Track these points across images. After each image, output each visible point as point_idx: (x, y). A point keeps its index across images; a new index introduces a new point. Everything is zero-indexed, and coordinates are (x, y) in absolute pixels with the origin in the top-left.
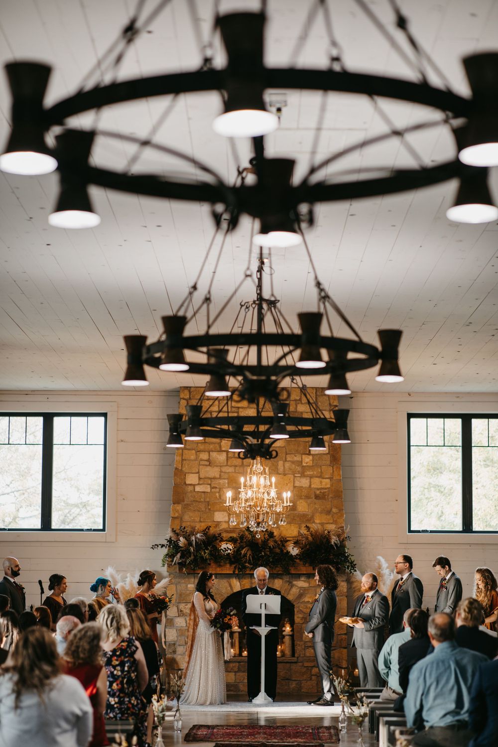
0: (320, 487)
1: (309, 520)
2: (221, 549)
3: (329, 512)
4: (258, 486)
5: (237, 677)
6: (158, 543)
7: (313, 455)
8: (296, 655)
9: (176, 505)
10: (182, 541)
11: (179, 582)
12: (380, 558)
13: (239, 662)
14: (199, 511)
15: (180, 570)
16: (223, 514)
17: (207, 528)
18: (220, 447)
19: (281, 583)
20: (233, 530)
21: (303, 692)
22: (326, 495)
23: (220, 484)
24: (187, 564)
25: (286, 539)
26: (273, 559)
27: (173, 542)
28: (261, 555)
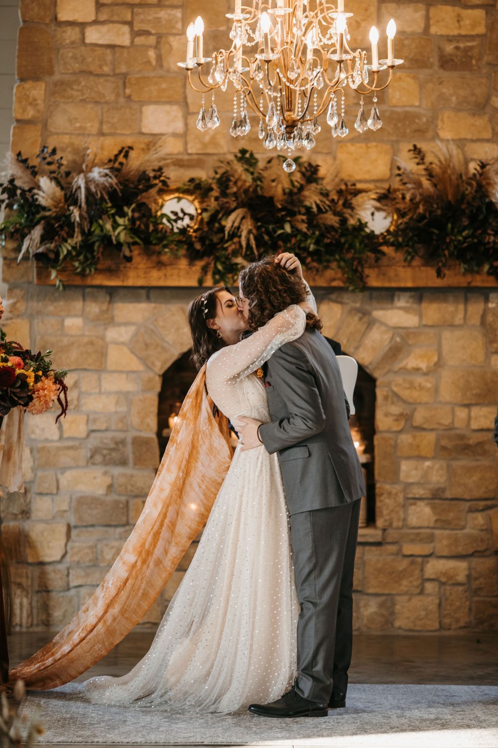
0: (456, 32)
1: (421, 132)
2: (163, 215)
3: (480, 107)
8: (380, 523)
9: (28, 85)
10: (47, 190)
11: (39, 313)
14: (96, 102)
15: (43, 274)
16: (168, 114)
17: (120, 152)
19: (339, 316)
20: (197, 162)
21: (400, 628)
22: (471, 58)
23: (158, 20)
24: (61, 257)
25: (354, 185)
26: (317, 243)
27: (19, 192)
28: (280, 232)
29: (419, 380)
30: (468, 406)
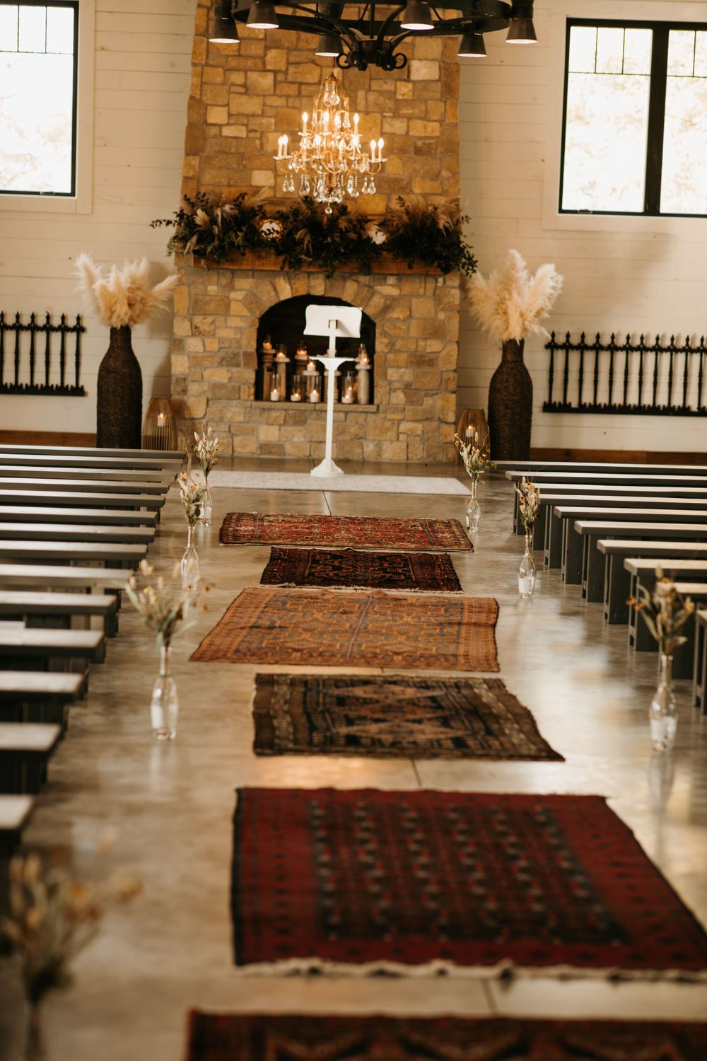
0: (423, 135)
1: (403, 189)
2: (263, 231)
3: (436, 176)
4: (331, 127)
5: (282, 432)
6: (161, 218)
7: (414, 82)
8: (376, 401)
9: (190, 158)
10: (201, 216)
11: (194, 282)
12: (514, 252)
13: (286, 410)
14: (227, 168)
15: (196, 262)
16: (266, 175)
17: (240, 196)
18: (264, 64)
19: (356, 288)
20: (281, 202)
21: (385, 458)
22: (432, 149)
23: (261, 124)
24: (207, 252)
25: (366, 217)
26: (345, 248)
27: (185, 217)
28: (326, 242)
29: (399, 324)
30: (425, 339)
